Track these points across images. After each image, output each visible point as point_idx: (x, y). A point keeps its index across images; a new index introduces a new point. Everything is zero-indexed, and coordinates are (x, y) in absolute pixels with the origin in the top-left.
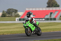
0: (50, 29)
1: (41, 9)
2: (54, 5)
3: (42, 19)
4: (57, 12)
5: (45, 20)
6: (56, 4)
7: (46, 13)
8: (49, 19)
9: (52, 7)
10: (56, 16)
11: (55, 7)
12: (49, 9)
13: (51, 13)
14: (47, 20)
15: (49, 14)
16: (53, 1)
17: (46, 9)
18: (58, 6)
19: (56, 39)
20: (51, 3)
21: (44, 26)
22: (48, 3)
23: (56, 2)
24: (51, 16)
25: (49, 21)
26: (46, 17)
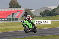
0: (13, 29)
1: (3, 10)
2: (15, 5)
3: (4, 19)
4: (19, 13)
5: (7, 20)
6: (18, 5)
7: (8, 13)
8: (11, 19)
9: (14, 7)
10: (18, 16)
11: (16, 7)
12: (11, 9)
13: (13, 14)
14: (9, 20)
15: (12, 14)
16: (15, 2)
17: (8, 9)
18: (20, 7)
19: (18, 38)
20: (13, 4)
21: (7, 26)
22: (10, 4)
23: (18, 3)
24: (13, 16)
25: (11, 21)
26: (9, 17)
